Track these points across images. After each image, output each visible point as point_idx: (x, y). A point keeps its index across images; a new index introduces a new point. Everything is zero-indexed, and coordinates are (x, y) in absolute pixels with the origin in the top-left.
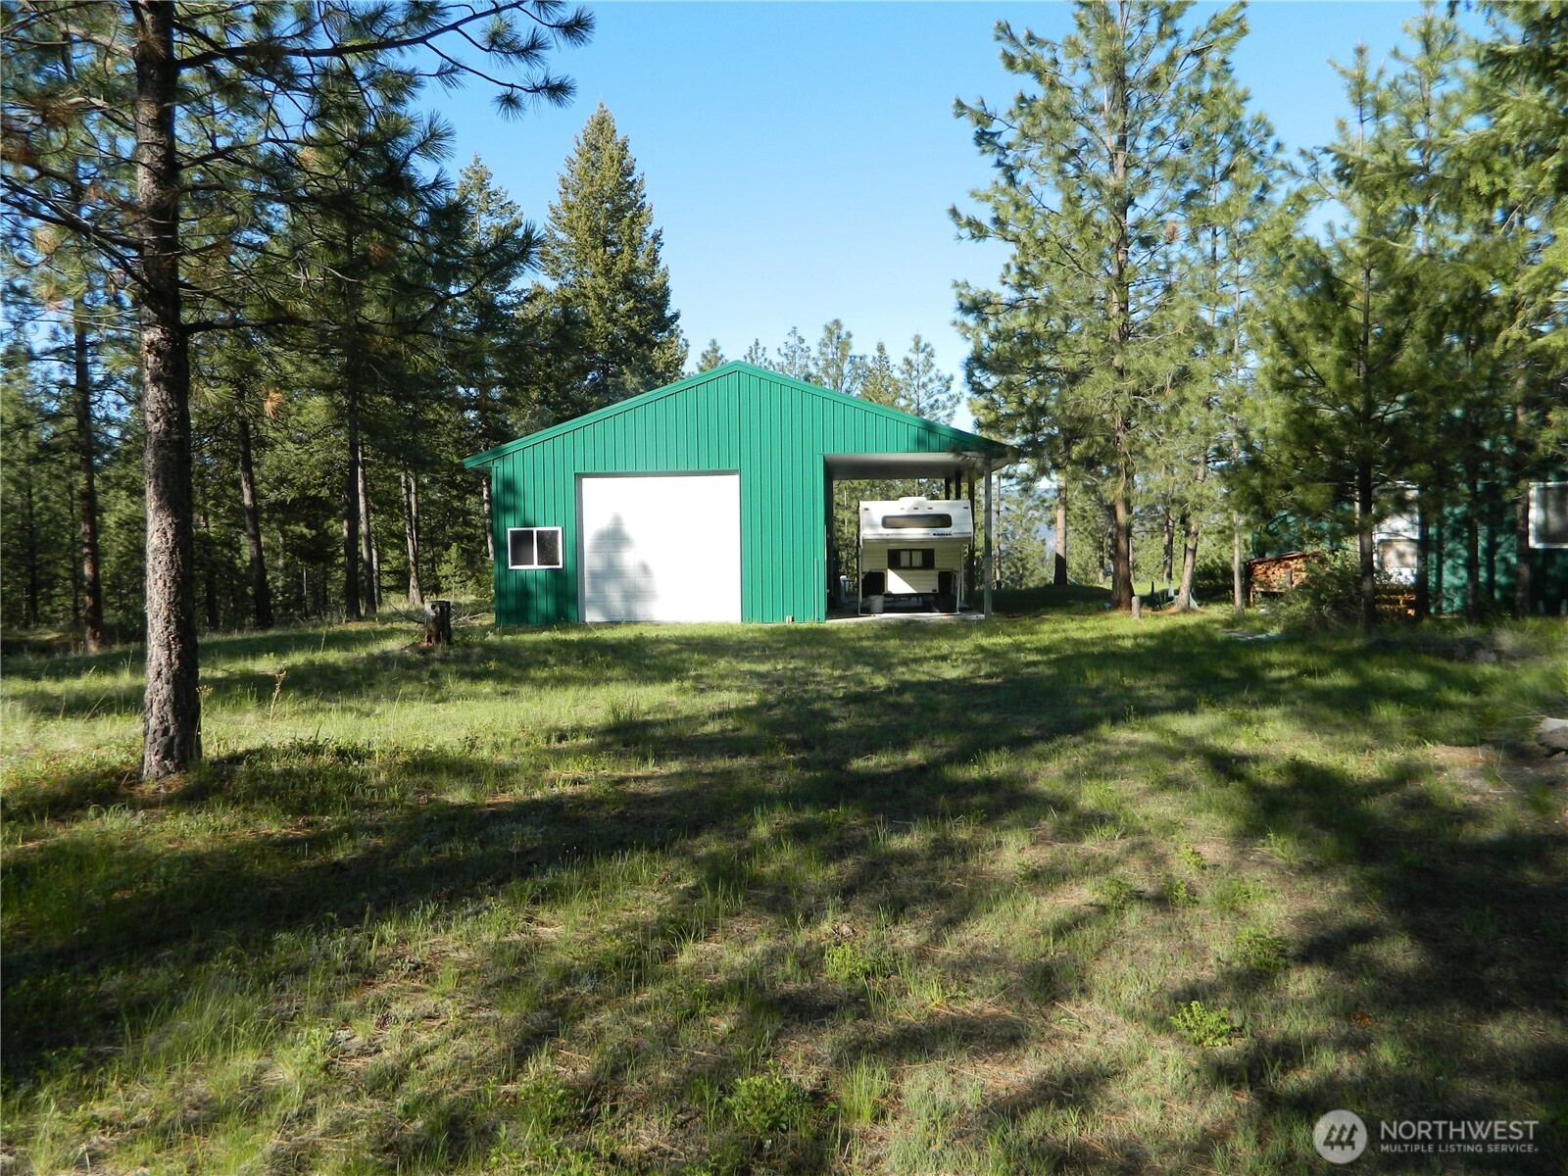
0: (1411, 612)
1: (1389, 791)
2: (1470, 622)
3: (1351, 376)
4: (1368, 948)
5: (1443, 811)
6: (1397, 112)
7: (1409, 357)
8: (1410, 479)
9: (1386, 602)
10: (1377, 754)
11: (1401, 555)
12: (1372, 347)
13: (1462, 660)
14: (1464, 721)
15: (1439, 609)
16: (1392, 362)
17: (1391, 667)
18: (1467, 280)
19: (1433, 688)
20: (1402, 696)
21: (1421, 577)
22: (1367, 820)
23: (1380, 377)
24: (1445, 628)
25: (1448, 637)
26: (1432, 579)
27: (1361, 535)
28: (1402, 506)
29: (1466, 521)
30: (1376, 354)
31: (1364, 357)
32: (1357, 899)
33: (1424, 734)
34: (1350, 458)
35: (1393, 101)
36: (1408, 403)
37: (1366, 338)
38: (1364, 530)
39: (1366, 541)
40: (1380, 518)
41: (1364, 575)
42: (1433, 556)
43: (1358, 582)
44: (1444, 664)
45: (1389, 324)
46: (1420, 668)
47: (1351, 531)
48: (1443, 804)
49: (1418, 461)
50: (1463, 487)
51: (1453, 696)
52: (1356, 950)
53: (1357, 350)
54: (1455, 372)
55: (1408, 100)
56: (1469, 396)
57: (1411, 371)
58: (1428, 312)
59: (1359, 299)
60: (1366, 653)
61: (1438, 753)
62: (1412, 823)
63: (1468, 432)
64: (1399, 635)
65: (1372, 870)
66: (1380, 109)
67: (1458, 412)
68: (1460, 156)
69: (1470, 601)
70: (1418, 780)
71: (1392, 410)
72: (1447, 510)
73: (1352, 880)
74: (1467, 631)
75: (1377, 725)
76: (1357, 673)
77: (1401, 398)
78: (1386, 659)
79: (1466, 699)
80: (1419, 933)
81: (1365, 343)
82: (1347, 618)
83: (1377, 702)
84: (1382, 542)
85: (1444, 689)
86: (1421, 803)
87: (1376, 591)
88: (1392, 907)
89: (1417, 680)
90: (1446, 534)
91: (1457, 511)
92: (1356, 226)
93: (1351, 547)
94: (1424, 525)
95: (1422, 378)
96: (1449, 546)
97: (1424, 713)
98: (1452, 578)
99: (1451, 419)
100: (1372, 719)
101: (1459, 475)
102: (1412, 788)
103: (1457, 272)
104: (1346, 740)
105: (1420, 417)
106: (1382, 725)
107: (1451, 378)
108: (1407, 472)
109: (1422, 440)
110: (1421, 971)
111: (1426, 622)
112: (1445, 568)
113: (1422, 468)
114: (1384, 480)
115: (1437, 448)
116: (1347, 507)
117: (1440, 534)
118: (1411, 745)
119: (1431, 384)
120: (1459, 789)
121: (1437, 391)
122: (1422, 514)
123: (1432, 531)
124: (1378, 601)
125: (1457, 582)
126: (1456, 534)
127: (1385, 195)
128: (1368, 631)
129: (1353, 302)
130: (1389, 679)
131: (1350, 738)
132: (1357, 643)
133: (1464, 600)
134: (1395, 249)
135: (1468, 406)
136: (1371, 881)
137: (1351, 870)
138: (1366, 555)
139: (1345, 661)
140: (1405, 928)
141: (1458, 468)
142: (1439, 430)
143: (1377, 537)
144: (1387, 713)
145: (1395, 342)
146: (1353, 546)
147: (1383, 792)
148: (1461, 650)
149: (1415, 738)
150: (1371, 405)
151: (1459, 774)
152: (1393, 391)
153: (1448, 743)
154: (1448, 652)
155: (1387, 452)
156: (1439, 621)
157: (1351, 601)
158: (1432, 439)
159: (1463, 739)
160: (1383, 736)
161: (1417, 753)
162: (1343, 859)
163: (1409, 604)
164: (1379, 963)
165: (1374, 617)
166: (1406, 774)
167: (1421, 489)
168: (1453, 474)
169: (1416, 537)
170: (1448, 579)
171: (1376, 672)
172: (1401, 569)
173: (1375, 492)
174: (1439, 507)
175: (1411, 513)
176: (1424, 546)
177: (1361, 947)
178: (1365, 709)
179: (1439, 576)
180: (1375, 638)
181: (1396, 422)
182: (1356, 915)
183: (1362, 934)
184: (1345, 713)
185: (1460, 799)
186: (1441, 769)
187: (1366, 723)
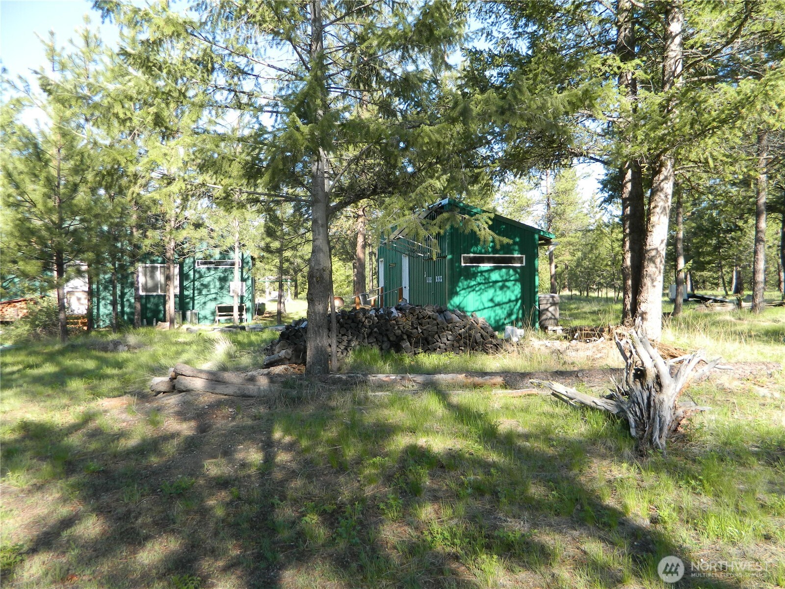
0: (85, 328)
1: (79, 429)
2: (115, 332)
3: (51, 204)
4: (73, 529)
5: (109, 435)
6: (73, 71)
7: (82, 197)
8: (82, 260)
9: (72, 323)
10: (71, 409)
11: (79, 299)
12: (62, 190)
13: (112, 351)
14: (116, 384)
15: (98, 326)
16: (73, 199)
17: (76, 358)
18: (114, 160)
19: (99, 368)
20: (83, 374)
21: (90, 311)
22: (68, 449)
23: (66, 205)
24: (102, 335)
25: (105, 339)
26: (95, 311)
27: (58, 289)
28: (79, 273)
29: (111, 281)
30: (64, 194)
31: (57, 194)
32: (64, 500)
33: (96, 394)
34: (52, 248)
35: (70, 65)
36: (82, 221)
37: (59, 184)
38: (59, 286)
39: (61, 292)
40: (68, 280)
41: (60, 310)
42: (95, 299)
43: (57, 314)
44: (102, 354)
45: (71, 179)
46: (92, 358)
47: (52, 287)
48: (109, 431)
49: (87, 251)
50: (110, 265)
51: (109, 371)
52: (65, 534)
53: (54, 190)
54: (104, 208)
55: (78, 67)
56: (112, 220)
57: (83, 205)
58: (95, 172)
59: (54, 163)
60: (62, 352)
61: (104, 403)
62: (93, 446)
63: (112, 238)
64: (81, 340)
65: (72, 480)
66: (63, 67)
67: (105, 228)
68: (109, 95)
69: (114, 322)
70: (94, 420)
71: (73, 223)
72: (101, 276)
73: (62, 489)
74: (114, 336)
75: (71, 392)
76: (58, 364)
77: (78, 218)
78: (74, 355)
79: (115, 371)
80: (100, 511)
81: (58, 187)
82: (51, 333)
83: (70, 379)
84: (68, 292)
85: (104, 367)
86: (97, 433)
87: (67, 318)
88: (85, 499)
89: (90, 364)
90: (101, 288)
91: (106, 277)
92: (51, 123)
93: (52, 295)
94: (90, 283)
95: (89, 209)
96: (103, 294)
97: (95, 382)
98: (105, 310)
99: (102, 232)
100: (68, 389)
101: (107, 259)
102: (92, 425)
103: (109, 155)
104: (54, 403)
105: (88, 229)
106: (74, 392)
107: (103, 211)
108: (81, 256)
109: (90, 240)
110: (103, 533)
111: (93, 333)
112: (101, 305)
113: (90, 255)
114: (70, 260)
115: (96, 245)
116: (49, 273)
117: (98, 288)
118: (90, 401)
119: (93, 213)
120: (116, 421)
121: (96, 216)
122: (90, 279)
123: (94, 286)
124: (68, 323)
125: (107, 312)
126: (106, 288)
127: (70, 106)
128: (63, 340)
129: (51, 164)
130: (76, 365)
131: (56, 402)
132: (57, 347)
133: (110, 320)
134: (76, 136)
135: (111, 225)
136: (72, 486)
137: (60, 483)
138: (60, 299)
139: (51, 357)
140: (93, 510)
141: (106, 255)
142: (97, 236)
143: (66, 289)
144: (76, 384)
145: (75, 188)
146: (53, 294)
147: (76, 431)
148: (111, 346)
149: (92, 396)
150: (62, 220)
151: (115, 413)
152: (74, 214)
153: (109, 397)
154: (105, 349)
155: (70, 245)
156: (99, 332)
157: (54, 325)
158: (94, 240)
159: (116, 393)
160: (73, 397)
161: (93, 405)
162: (56, 476)
163: (84, 324)
164: (80, 537)
165: (66, 332)
166: (88, 418)
167: (89, 266)
168: (104, 258)
169: (87, 289)
170: (103, 310)
171: (69, 362)
172: (79, 305)
173: (65, 266)
174: (97, 275)
175: (83, 277)
176: (91, 293)
177: (69, 531)
178: (63, 383)
179: (98, 309)
180: (67, 344)
181: (75, 230)
182: (65, 511)
183: (68, 522)
184: (53, 388)
185: (116, 427)
186: (106, 411)
187: (64, 392)
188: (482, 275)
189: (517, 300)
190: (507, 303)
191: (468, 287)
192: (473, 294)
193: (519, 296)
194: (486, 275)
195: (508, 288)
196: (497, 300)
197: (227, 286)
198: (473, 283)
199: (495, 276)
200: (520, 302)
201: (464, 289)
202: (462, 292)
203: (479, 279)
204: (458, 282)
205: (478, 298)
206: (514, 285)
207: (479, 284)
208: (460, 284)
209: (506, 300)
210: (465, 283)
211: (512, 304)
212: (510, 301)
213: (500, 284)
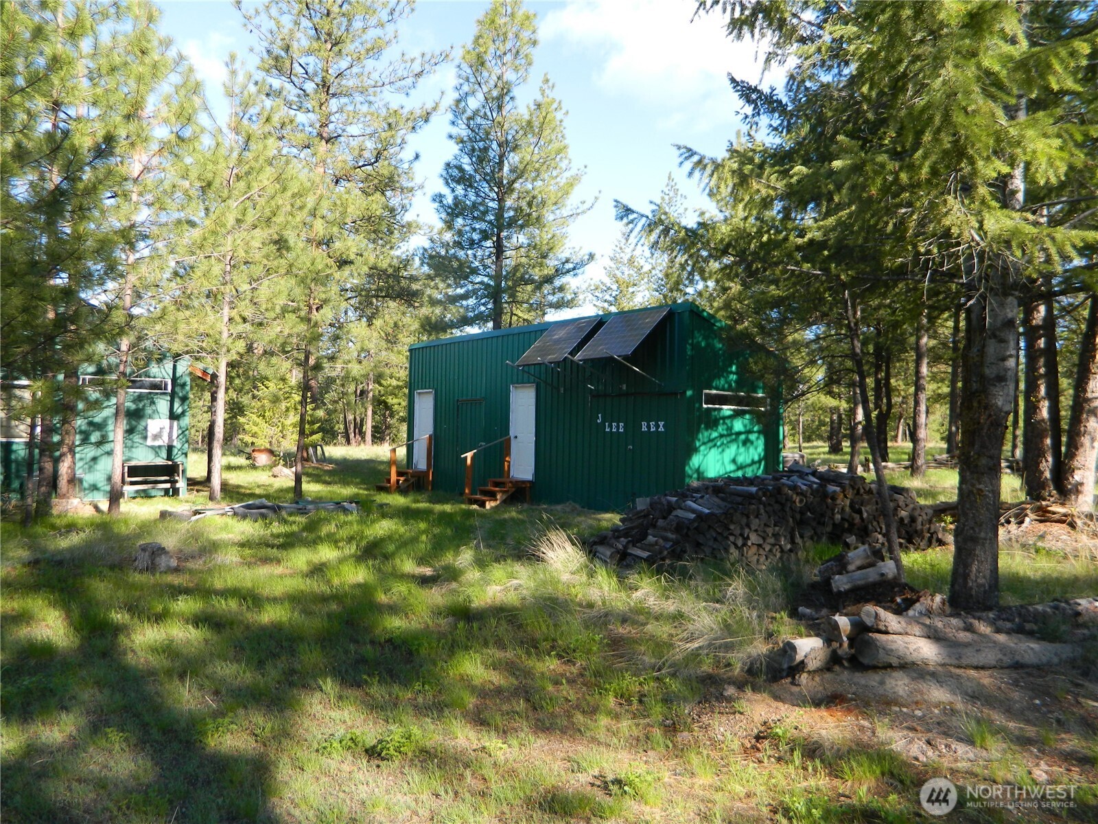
188: (724, 423)
189: (759, 462)
190: (749, 465)
191: (710, 440)
192: (714, 451)
193: (762, 454)
194: (728, 421)
195: (752, 443)
196: (740, 460)
197: (141, 427)
198: (715, 434)
199: (738, 425)
200: (763, 463)
201: (704, 444)
202: (702, 448)
203: (721, 429)
204: (698, 431)
205: (719, 457)
206: (758, 438)
207: (721, 436)
208: (700, 436)
209: (749, 461)
210: (706, 434)
211: (755, 467)
212: (753, 462)
213: (743, 437)
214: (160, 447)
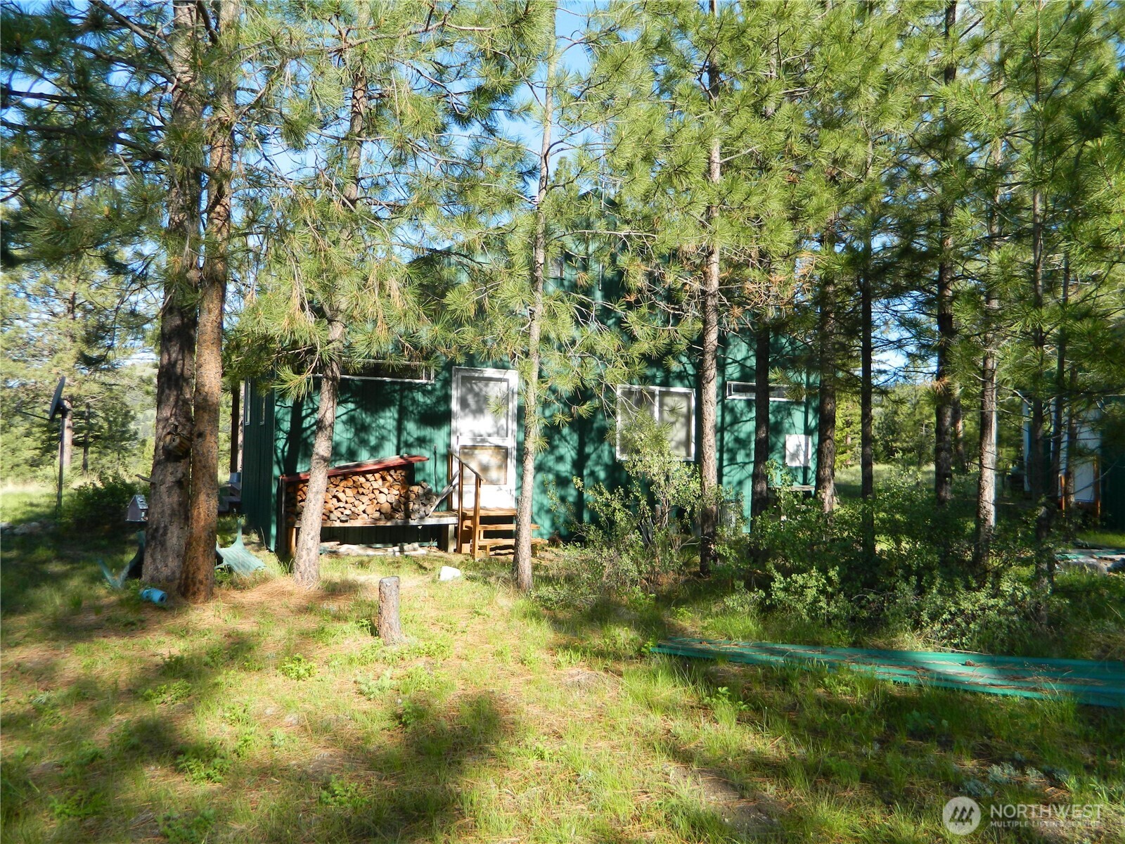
197: (780, 445)
214: (796, 468)
